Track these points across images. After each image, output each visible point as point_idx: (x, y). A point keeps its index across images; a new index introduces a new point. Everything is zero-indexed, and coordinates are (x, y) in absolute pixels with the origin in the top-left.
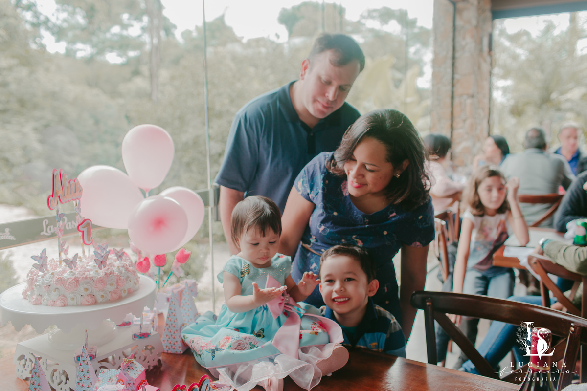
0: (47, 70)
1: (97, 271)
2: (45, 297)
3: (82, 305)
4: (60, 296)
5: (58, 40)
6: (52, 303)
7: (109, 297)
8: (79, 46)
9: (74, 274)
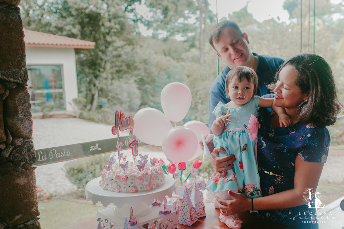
0: (141, 47)
1: (138, 172)
2: (110, 186)
3: (129, 192)
4: (117, 186)
5: (148, 29)
6: (113, 190)
7: (145, 188)
8: (160, 31)
9: (126, 173)
